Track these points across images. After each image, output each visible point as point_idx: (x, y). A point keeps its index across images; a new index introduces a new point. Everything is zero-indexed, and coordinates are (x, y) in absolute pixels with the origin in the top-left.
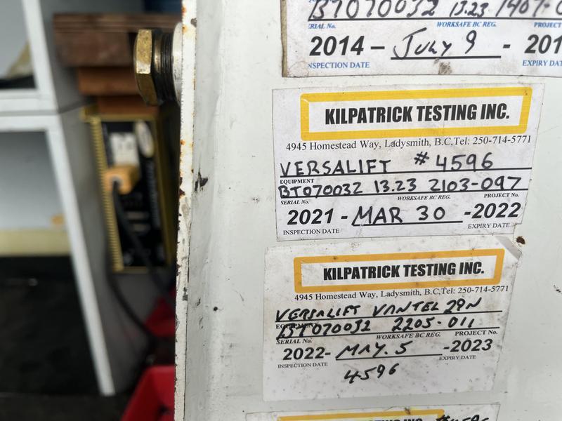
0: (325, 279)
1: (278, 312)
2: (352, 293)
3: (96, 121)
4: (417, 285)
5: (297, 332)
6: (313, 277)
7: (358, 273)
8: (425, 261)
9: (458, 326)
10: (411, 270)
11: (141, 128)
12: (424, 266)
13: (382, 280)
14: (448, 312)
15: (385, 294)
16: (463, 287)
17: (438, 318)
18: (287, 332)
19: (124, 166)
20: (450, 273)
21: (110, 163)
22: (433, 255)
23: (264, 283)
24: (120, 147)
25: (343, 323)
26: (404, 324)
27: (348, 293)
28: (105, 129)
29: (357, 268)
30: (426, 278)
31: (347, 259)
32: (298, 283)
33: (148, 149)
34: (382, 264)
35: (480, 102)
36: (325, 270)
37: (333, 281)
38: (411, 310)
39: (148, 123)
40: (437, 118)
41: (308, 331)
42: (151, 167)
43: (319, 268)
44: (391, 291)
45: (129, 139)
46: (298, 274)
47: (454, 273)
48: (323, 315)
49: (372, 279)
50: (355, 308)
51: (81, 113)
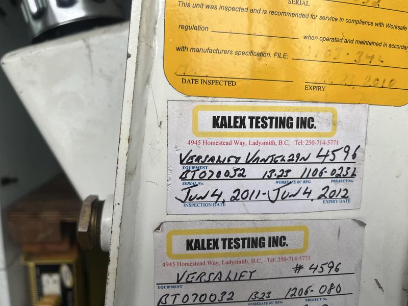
3: (31, 264)
11: (65, 269)
19: (50, 296)
21: (40, 294)
24: (48, 282)
28: (38, 270)
33: (69, 283)
39: (70, 266)
42: (70, 294)
45: (56, 277)
51: (22, 260)
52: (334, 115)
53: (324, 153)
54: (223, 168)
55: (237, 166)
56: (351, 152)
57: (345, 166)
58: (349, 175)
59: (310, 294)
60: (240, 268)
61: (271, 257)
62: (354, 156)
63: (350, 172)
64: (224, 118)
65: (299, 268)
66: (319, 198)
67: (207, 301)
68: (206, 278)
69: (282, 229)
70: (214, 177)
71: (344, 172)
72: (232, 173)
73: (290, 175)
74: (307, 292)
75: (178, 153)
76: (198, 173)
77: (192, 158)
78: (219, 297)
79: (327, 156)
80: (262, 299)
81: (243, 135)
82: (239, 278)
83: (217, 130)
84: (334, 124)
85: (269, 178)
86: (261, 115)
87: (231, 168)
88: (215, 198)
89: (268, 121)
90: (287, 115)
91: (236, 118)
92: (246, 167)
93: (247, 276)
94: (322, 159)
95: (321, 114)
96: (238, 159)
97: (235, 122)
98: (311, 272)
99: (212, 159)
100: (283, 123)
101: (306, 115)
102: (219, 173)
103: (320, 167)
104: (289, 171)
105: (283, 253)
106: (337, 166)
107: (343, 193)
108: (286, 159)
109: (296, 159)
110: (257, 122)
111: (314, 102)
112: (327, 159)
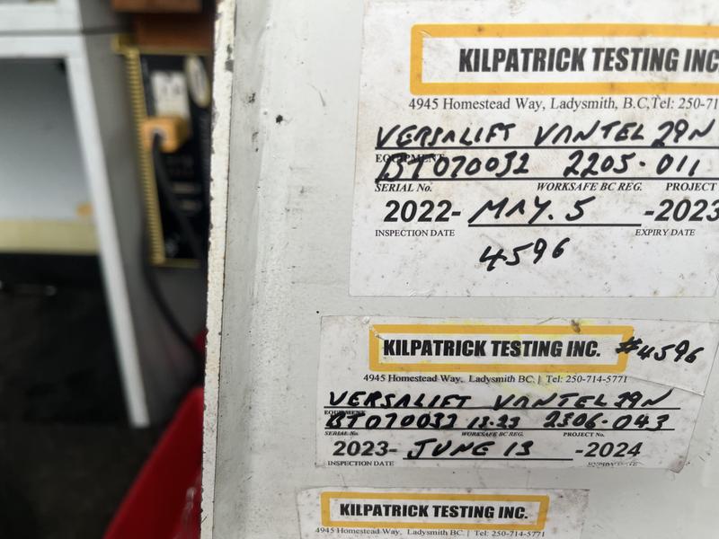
0: (462, 69)
1: (381, 129)
2: (503, 98)
3: (134, 53)
4: (612, 87)
5: (409, 170)
6: (442, 64)
7: (516, 60)
9: (672, 172)
10: (610, 59)
12: (626, 51)
13: (554, 77)
14: (658, 144)
15: (557, 103)
16: (687, 98)
17: (641, 155)
18: (393, 170)
20: (668, 69)
21: (151, 112)
22: (642, 31)
23: (361, 73)
24: (164, 89)
25: (484, 156)
26: (585, 164)
27: (496, 98)
28: (146, 65)
29: (516, 50)
31: (500, 31)
32: (416, 76)
34: (557, 43)
36: (463, 51)
37: (473, 73)
38: (597, 138)
41: (427, 170)
43: (453, 47)
44: (567, 98)
45: (178, 80)
46: (416, 58)
47: (674, 68)
48: (453, 140)
49: (539, 72)
50: (505, 128)
51: (115, 42)
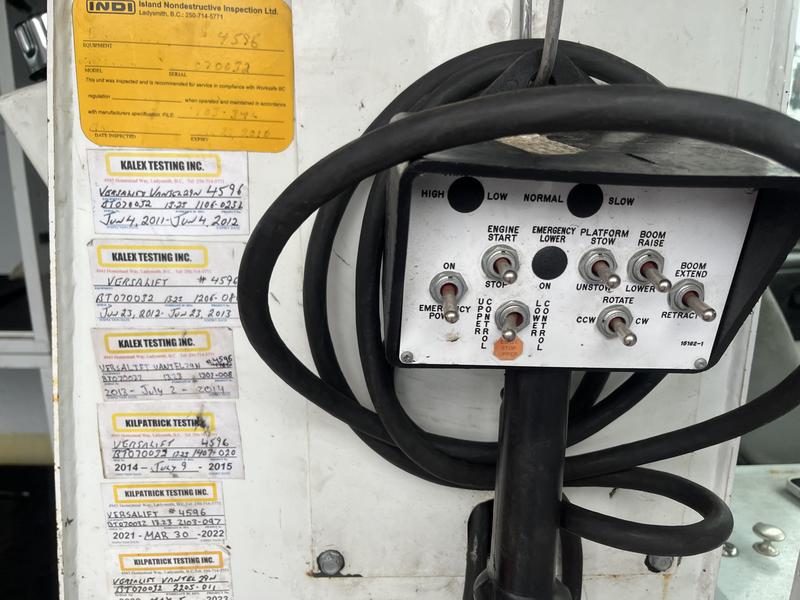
0: (135, 564)
1: (114, 580)
2: (150, 571)
4: (182, 568)
5: (125, 590)
6: (129, 563)
7: (151, 562)
8: (184, 557)
9: (207, 589)
10: (177, 561)
12: (183, 559)
13: (163, 565)
14: (200, 582)
15: (166, 572)
16: (205, 570)
17: (196, 585)
18: (120, 590)
20: (197, 563)
22: (187, 554)
23: (106, 566)
25: (148, 586)
26: (179, 588)
27: (148, 571)
29: (150, 559)
30: (185, 565)
32: (122, 567)
34: (163, 558)
35: (194, 488)
36: (135, 560)
37: (139, 565)
38: (181, 580)
40: (176, 494)
41: (130, 590)
43: (132, 559)
44: (169, 571)
46: (121, 562)
47: (199, 562)
48: (137, 582)
49: (159, 565)
50: (152, 579)
52: (218, 160)
53: (212, 189)
54: (133, 200)
55: (144, 199)
56: (236, 190)
57: (232, 200)
58: (237, 207)
59: (214, 300)
60: (155, 277)
61: (179, 269)
62: (239, 192)
63: (237, 205)
64: (129, 162)
65: (202, 279)
66: (213, 224)
67: (133, 300)
68: (129, 283)
69: (185, 247)
70: (127, 206)
71: (232, 205)
72: (141, 204)
73: (186, 206)
74: (211, 299)
75: (98, 189)
76: (114, 203)
77: (108, 192)
78: (142, 298)
79: (215, 191)
80: (175, 302)
81: (145, 175)
82: (155, 284)
83: (124, 171)
84: (219, 167)
85: (170, 208)
86: (158, 160)
87: (139, 200)
88: (130, 222)
89: (164, 165)
90: (179, 160)
91: (138, 162)
92: (151, 199)
93: (161, 283)
94: (211, 195)
95: (207, 159)
96: (144, 193)
97: (138, 165)
98: (213, 283)
99: (124, 193)
100: (176, 166)
101: (194, 160)
102: (131, 204)
103: (211, 201)
104: (185, 203)
105: (188, 266)
106: (225, 200)
107: (233, 221)
108: (182, 194)
109: (189, 193)
110: (155, 166)
111: (200, 150)
112: (216, 195)
